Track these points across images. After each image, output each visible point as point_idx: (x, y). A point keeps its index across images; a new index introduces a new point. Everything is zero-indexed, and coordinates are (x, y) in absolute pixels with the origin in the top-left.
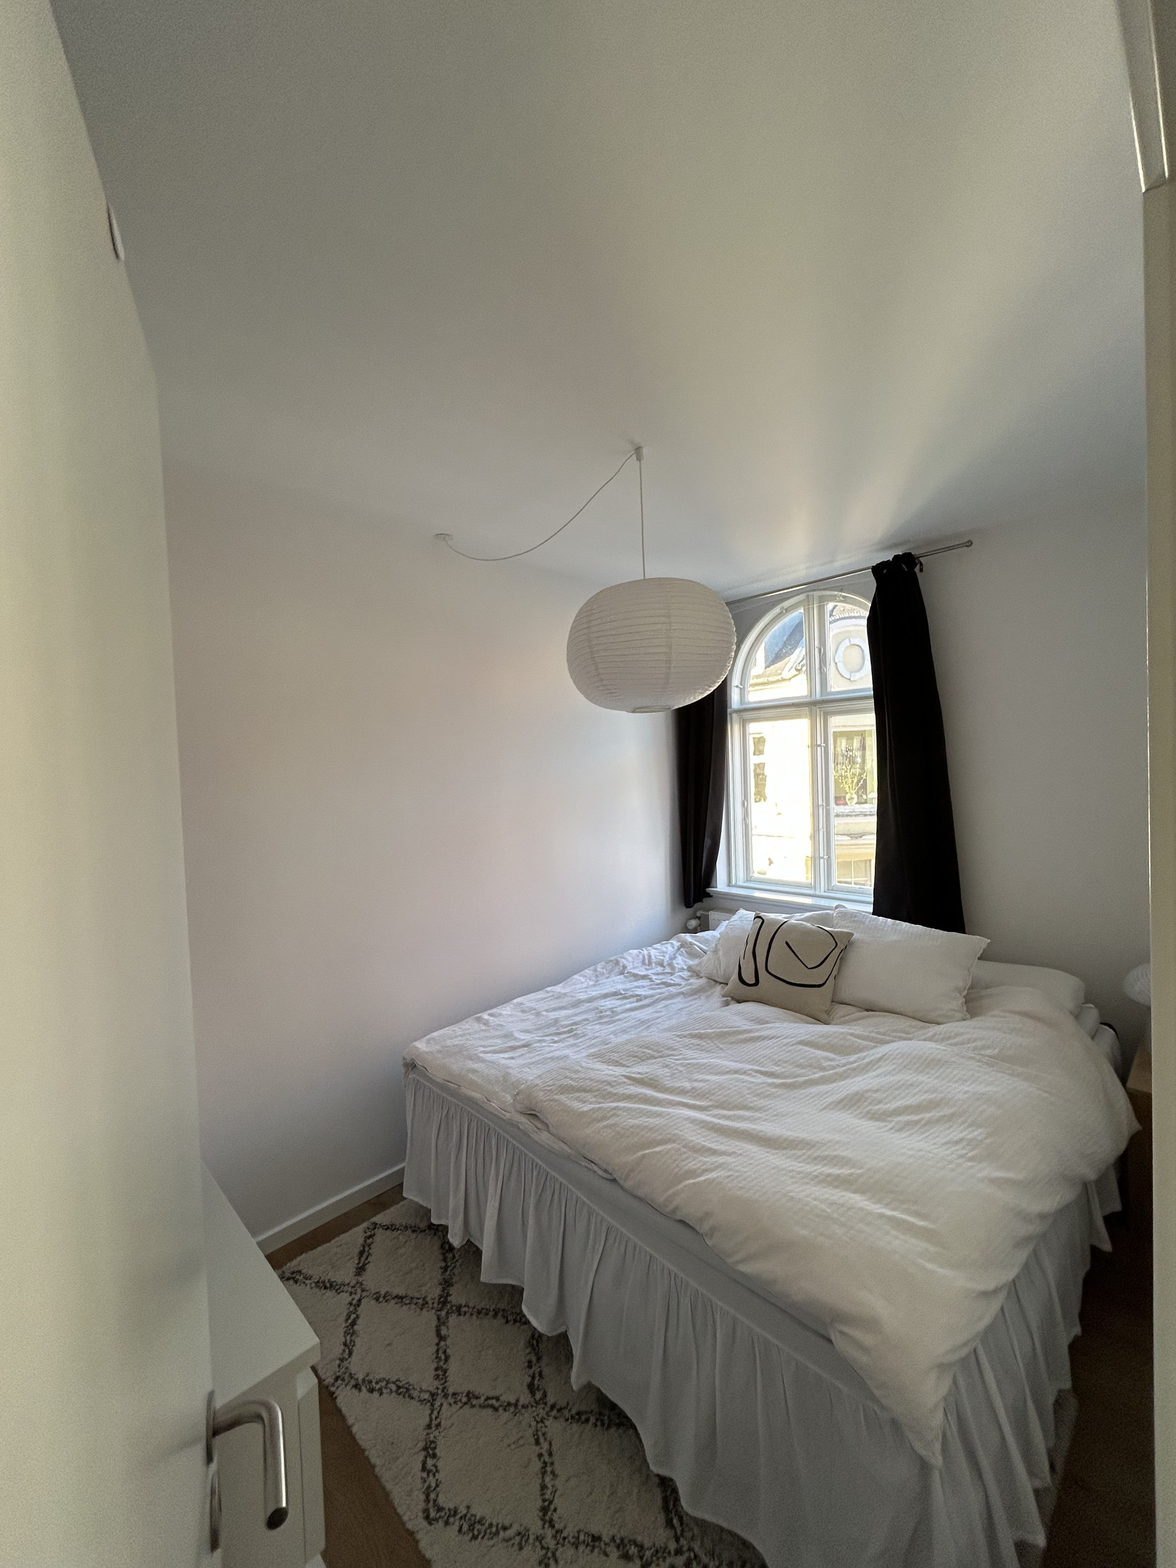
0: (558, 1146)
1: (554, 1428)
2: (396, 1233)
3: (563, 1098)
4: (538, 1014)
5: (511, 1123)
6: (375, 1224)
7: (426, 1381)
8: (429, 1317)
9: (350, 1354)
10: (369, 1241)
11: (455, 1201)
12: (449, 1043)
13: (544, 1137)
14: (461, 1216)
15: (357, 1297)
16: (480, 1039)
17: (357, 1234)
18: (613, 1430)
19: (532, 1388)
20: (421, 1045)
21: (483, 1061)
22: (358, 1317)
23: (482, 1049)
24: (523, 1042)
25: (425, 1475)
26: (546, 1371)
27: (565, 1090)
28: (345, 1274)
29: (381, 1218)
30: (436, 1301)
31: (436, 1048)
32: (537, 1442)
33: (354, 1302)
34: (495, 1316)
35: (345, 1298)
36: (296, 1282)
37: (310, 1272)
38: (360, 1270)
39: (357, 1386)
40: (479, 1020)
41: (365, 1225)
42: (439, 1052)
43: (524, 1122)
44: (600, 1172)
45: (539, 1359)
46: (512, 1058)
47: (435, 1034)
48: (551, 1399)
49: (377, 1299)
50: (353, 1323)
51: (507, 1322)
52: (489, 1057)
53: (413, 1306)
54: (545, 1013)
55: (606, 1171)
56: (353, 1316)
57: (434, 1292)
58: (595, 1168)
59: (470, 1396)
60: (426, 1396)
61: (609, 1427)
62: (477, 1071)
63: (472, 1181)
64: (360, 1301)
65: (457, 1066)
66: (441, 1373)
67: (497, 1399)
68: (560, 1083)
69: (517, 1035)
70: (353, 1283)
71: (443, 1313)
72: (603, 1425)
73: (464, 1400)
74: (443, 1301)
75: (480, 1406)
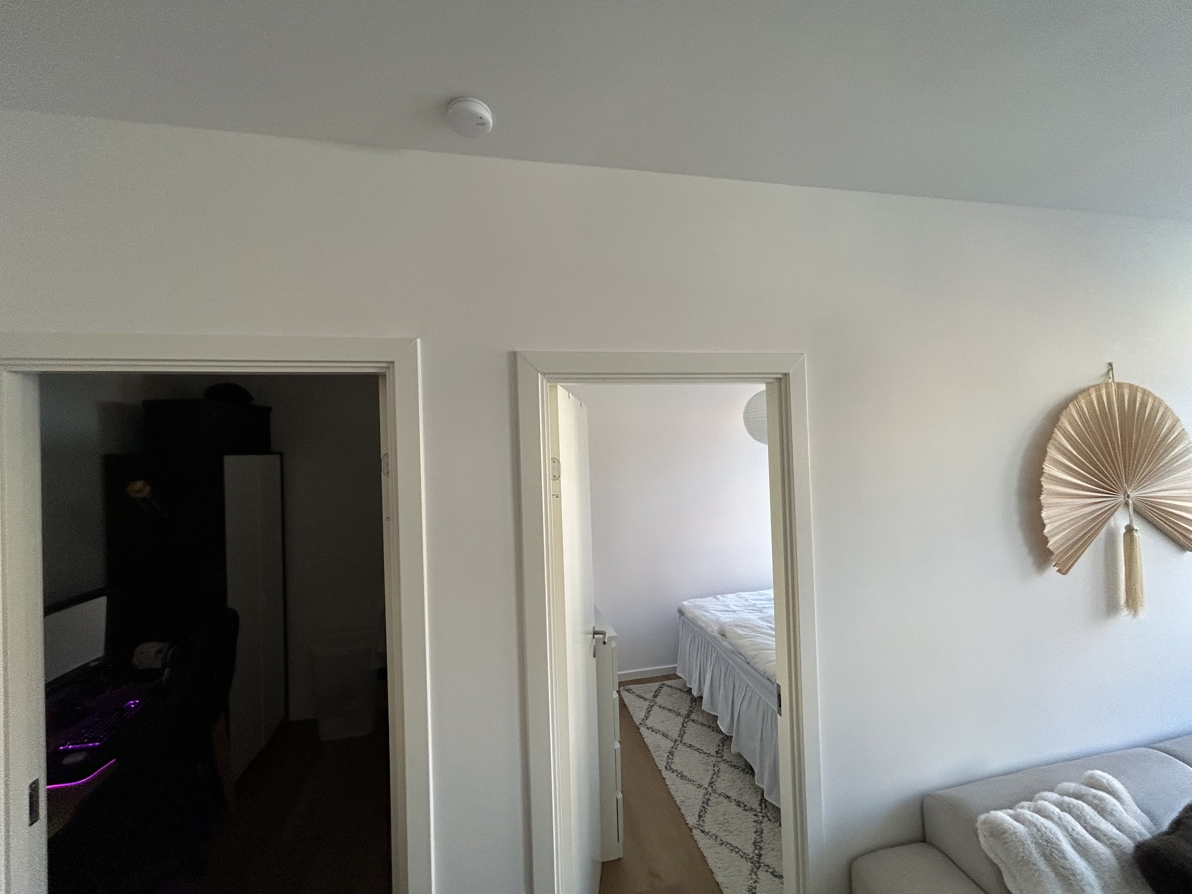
0: (730, 647)
1: (723, 766)
2: (672, 689)
3: (736, 629)
4: (747, 600)
5: (715, 638)
6: (664, 684)
7: (675, 736)
8: (680, 720)
9: (647, 719)
10: (661, 689)
11: (696, 675)
12: (697, 603)
13: (725, 643)
14: (697, 683)
15: (652, 704)
16: (711, 604)
17: (656, 685)
18: (748, 775)
19: (717, 752)
20: (685, 603)
21: (710, 613)
22: (651, 710)
23: (711, 608)
24: (733, 610)
25: (668, 759)
26: (725, 750)
27: (738, 626)
28: (650, 696)
29: (666, 682)
30: (684, 715)
31: (690, 604)
32: (714, 766)
33: (651, 705)
34: (709, 727)
35: (647, 703)
36: (629, 692)
37: (635, 691)
38: (655, 696)
39: (648, 728)
40: (715, 598)
41: (659, 683)
42: (692, 606)
43: (719, 637)
44: (744, 659)
45: (723, 746)
46: (724, 614)
47: (693, 600)
48: (724, 758)
49: (660, 707)
50: (649, 711)
51: (713, 731)
52: (713, 612)
53: (674, 714)
54: (750, 600)
55: (746, 658)
56: (649, 709)
57: (684, 712)
58: (742, 657)
59: (690, 746)
60: (674, 740)
61: (746, 773)
62: (706, 616)
63: (702, 666)
64: (653, 705)
65: (698, 612)
66: (681, 736)
67: (701, 750)
68: (736, 623)
69: (731, 606)
70: (652, 699)
71: (686, 720)
72: (744, 772)
73: (688, 746)
74: (688, 716)
75: (694, 750)
